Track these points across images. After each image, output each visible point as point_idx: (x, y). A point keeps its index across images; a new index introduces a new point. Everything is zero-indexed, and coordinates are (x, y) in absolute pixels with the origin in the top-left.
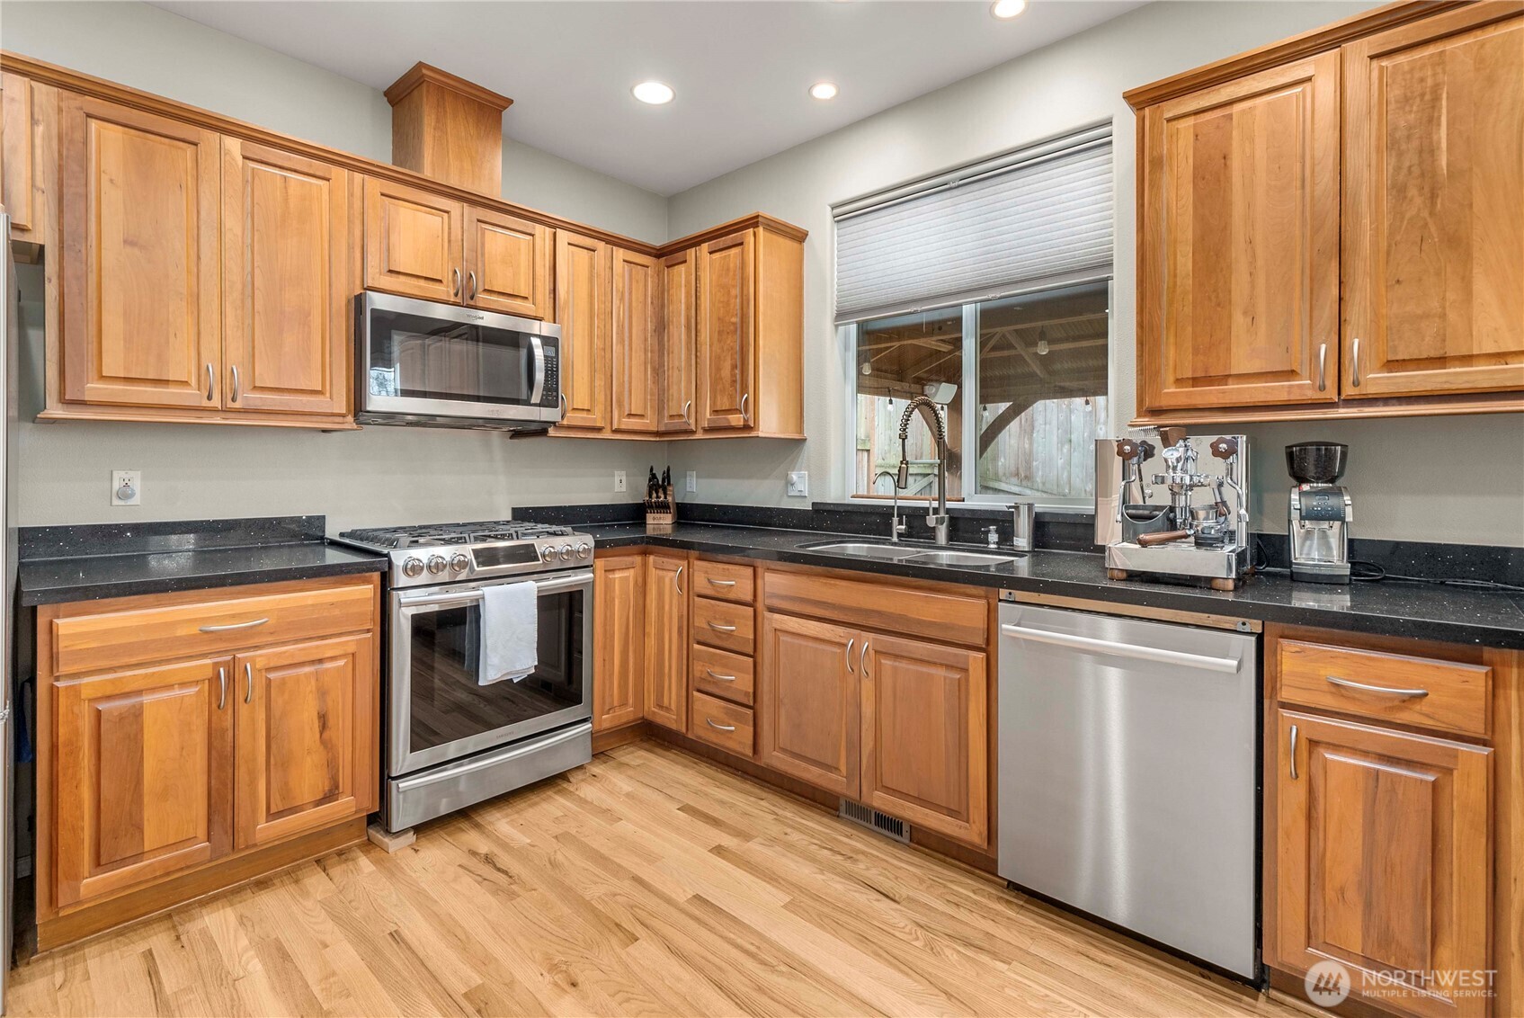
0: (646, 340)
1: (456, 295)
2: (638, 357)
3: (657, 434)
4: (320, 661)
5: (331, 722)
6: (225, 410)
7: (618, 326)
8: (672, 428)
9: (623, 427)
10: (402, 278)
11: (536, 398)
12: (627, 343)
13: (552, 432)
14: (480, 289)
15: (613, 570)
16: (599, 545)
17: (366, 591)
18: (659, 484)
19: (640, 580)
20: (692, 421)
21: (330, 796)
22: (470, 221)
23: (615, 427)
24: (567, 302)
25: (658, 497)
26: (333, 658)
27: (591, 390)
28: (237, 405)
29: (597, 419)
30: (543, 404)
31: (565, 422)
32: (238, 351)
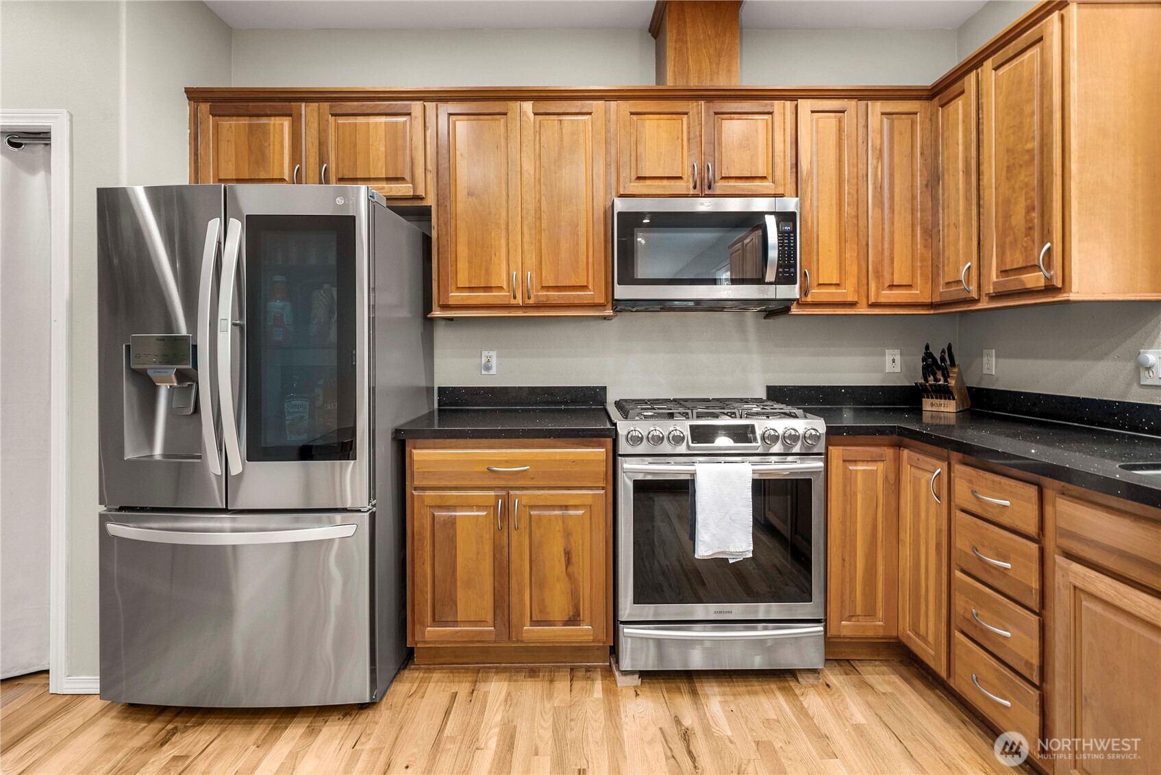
0: (913, 198)
1: (695, 187)
2: (902, 221)
3: (931, 306)
4: (566, 507)
5: (574, 559)
6: (525, 307)
7: (875, 188)
8: (947, 298)
9: (882, 300)
10: (648, 182)
11: (770, 276)
12: (886, 205)
13: (795, 310)
14: (718, 177)
15: (855, 462)
16: (834, 434)
17: (597, 453)
18: (931, 365)
19: (892, 477)
20: (973, 288)
21: (574, 620)
22: (708, 116)
23: (872, 300)
24: (810, 173)
25: (936, 380)
26: (576, 507)
27: (840, 263)
28: (531, 301)
29: (848, 293)
30: (779, 281)
31: (809, 299)
32: (531, 260)
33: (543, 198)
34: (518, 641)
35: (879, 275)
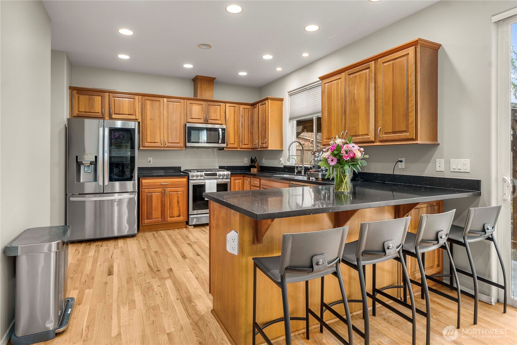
0: (249, 126)
1: (204, 121)
2: (246, 131)
3: (252, 149)
4: (178, 191)
5: (179, 203)
6: (164, 147)
7: (241, 124)
8: (254, 147)
9: (243, 147)
10: (194, 119)
11: (220, 142)
12: (243, 128)
13: (225, 149)
14: (209, 119)
15: (236, 180)
16: (232, 175)
17: (185, 180)
18: (252, 161)
19: (243, 182)
20: (258, 146)
21: (179, 216)
22: (207, 105)
23: (241, 147)
24: (228, 119)
25: (253, 164)
26: (179, 191)
27: (234, 139)
28: (166, 146)
29: (236, 146)
30: (222, 143)
31: (228, 147)
32: (166, 136)
33: (169, 122)
34: (166, 222)
35: (242, 142)
